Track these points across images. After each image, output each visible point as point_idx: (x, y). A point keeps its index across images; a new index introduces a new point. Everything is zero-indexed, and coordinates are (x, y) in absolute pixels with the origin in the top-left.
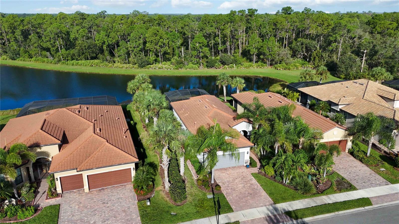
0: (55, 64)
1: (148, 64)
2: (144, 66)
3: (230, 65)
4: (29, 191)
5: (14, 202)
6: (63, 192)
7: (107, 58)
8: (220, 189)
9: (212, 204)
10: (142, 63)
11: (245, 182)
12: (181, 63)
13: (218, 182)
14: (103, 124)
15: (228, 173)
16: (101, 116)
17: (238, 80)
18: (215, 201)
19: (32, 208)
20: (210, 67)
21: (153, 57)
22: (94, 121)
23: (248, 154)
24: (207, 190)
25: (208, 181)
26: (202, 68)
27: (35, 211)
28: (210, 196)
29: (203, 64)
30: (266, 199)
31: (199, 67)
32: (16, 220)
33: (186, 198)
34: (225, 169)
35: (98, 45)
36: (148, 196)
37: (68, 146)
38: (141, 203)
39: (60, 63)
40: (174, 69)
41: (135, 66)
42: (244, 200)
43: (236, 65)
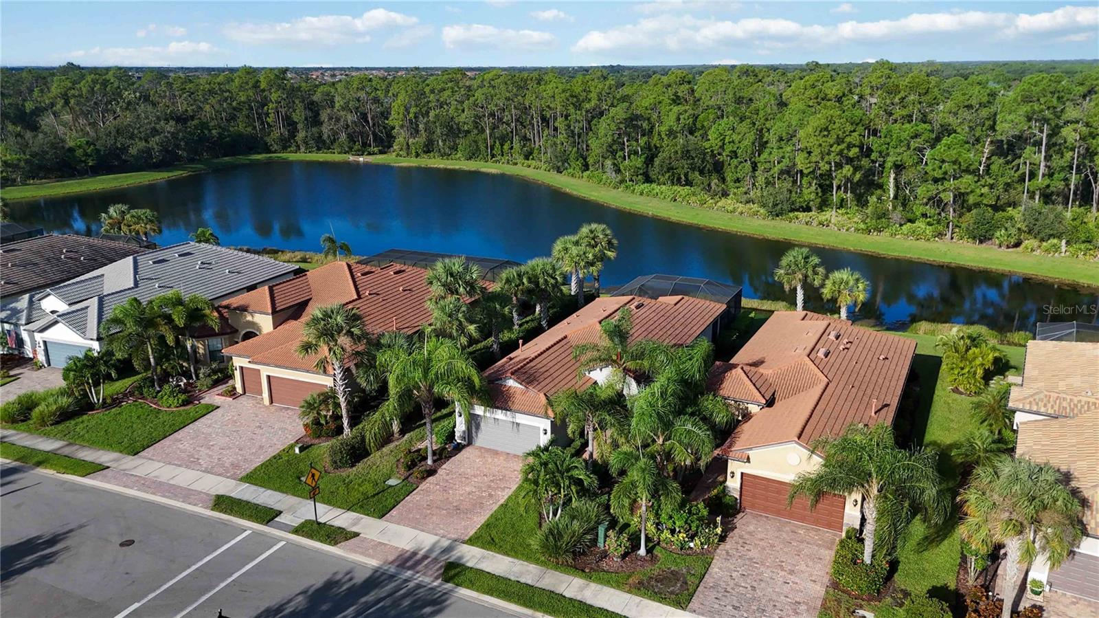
0: (615, 188)
1: (792, 210)
2: (782, 214)
3: (1049, 242)
4: (209, 375)
5: (182, 384)
6: (245, 393)
7: (712, 184)
8: (424, 478)
9: (371, 493)
10: (777, 205)
11: (489, 487)
12: (882, 215)
13: (444, 466)
14: (382, 304)
15: (490, 460)
16: (404, 291)
17: (845, 277)
18: (383, 491)
19: (183, 397)
20: (974, 238)
21: (810, 192)
22: (370, 294)
23: (546, 433)
24: (402, 470)
25: (425, 458)
26: (952, 238)
27: (186, 403)
28: (392, 482)
29: (957, 226)
30: (466, 528)
31: (940, 235)
32: (158, 405)
33: (353, 466)
34: (496, 453)
35: (709, 150)
36: (317, 441)
37: (292, 324)
38: (292, 447)
39: (623, 186)
40: (857, 230)
41: (762, 211)
42: (429, 512)
43: (1068, 243)
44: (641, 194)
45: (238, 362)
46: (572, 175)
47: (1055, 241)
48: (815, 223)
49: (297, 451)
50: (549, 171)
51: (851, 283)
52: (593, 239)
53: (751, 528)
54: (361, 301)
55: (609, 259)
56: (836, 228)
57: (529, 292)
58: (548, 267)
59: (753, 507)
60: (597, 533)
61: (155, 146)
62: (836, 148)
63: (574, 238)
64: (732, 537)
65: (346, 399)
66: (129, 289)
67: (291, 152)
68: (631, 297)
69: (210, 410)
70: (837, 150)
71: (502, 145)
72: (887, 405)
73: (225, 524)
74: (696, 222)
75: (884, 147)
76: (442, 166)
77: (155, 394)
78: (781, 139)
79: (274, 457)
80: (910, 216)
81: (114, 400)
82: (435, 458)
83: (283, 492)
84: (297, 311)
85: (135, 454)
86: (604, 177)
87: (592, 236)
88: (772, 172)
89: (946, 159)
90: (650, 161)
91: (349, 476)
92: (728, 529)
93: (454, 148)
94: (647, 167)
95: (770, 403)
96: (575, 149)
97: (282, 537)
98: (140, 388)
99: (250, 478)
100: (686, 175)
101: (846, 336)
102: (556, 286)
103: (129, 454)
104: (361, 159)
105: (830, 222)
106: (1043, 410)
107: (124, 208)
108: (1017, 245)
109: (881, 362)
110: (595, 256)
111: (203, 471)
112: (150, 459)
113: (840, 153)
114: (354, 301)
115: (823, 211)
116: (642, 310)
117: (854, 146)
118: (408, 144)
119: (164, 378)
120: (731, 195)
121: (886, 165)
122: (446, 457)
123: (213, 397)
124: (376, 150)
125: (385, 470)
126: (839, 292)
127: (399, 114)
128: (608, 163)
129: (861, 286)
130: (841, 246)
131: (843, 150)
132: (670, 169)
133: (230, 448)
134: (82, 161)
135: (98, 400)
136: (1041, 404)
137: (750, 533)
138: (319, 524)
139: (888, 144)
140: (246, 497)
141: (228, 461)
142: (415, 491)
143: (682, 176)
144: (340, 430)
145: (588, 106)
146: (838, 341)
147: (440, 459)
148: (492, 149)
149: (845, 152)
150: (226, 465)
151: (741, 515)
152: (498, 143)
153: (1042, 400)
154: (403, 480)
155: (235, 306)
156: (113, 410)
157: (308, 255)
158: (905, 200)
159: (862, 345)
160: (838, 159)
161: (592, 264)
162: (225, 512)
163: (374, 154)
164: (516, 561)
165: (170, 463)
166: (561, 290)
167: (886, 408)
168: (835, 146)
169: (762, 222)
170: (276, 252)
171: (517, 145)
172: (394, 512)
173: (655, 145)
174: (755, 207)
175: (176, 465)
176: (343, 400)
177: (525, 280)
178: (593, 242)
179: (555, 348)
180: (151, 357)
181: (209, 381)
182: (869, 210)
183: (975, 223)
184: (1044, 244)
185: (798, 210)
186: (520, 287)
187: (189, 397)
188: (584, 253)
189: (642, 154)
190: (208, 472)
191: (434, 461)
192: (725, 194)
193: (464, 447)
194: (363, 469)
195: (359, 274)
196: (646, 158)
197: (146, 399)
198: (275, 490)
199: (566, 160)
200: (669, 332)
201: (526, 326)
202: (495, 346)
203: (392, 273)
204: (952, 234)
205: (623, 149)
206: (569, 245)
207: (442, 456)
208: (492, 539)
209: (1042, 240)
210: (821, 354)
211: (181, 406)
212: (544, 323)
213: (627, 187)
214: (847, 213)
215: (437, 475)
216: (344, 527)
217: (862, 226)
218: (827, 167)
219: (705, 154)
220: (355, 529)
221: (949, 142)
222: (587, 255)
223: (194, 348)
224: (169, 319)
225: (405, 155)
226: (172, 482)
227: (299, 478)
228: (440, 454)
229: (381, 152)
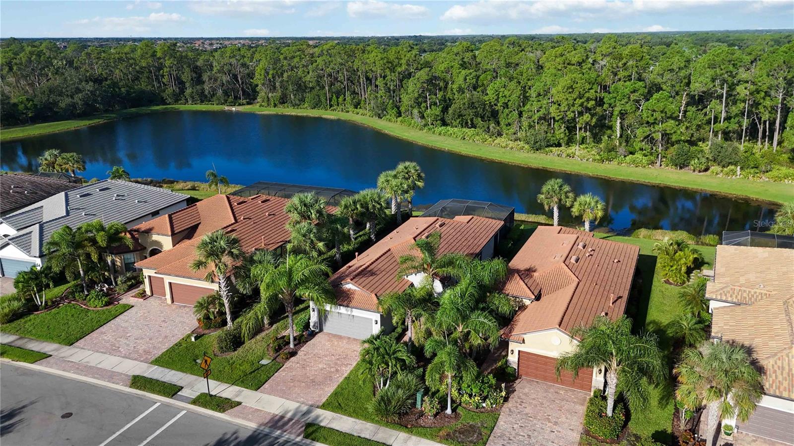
0: (420, 130)
1: (548, 146)
2: (540, 149)
3: (729, 168)
4: (125, 282)
5: (105, 289)
6: (152, 295)
7: (491, 127)
8: (288, 359)
9: (249, 370)
10: (537, 142)
11: (336, 364)
12: (612, 149)
13: (302, 349)
14: (253, 226)
15: (336, 343)
16: (269, 215)
17: (588, 200)
18: (258, 369)
19: (106, 299)
20: (676, 165)
21: (560, 132)
22: (244, 219)
23: (377, 323)
24: (272, 353)
25: (288, 343)
26: (661, 165)
27: (108, 304)
28: (264, 362)
29: (664, 157)
30: (320, 396)
31: (653, 163)
32: (87, 306)
33: (235, 350)
34: (340, 338)
35: (488, 102)
36: (207, 331)
37: (187, 243)
38: (189, 336)
39: (426, 128)
40: (594, 160)
41: (527, 146)
42: (292, 384)
43: (742, 169)
44: (440, 134)
45: (146, 273)
46: (390, 120)
47: (733, 167)
48: (564, 155)
49: (193, 339)
50: (372, 117)
51: (593, 204)
52: (407, 173)
53: (526, 390)
54: (237, 224)
55: (419, 187)
56: (579, 159)
57: (362, 214)
58: (375, 196)
59: (527, 374)
60: (416, 398)
61: (80, 102)
62: (579, 101)
63: (393, 173)
64: (513, 398)
65: (228, 301)
66: (63, 217)
67: (181, 104)
68: (436, 218)
69: (127, 309)
70: (579, 103)
71: (338, 98)
72: (620, 297)
73: (140, 398)
74: (479, 155)
75: (612, 100)
76: (293, 114)
77: (84, 298)
78: (539, 95)
79: (176, 345)
80: (631, 149)
81: (53, 302)
82: (296, 343)
83: (183, 371)
84: (190, 232)
85: (71, 345)
86: (413, 121)
87: (406, 171)
88: (532, 119)
89: (657, 110)
90: (445, 110)
91: (232, 358)
92: (510, 391)
93: (303, 100)
94: (444, 114)
95: (538, 298)
96: (391, 101)
97: (184, 407)
98: (73, 293)
99: (159, 362)
100: (472, 120)
101: (590, 246)
102: (381, 209)
103: (66, 345)
104: (234, 109)
105: (575, 154)
106: (729, 299)
107: (56, 152)
108: (706, 170)
109: (615, 265)
110: (408, 186)
111: (123, 357)
112: (82, 348)
113: (582, 105)
114: (232, 224)
115: (569, 146)
116: (444, 228)
117: (592, 99)
118: (268, 97)
119: (91, 285)
120: (504, 135)
121: (614, 113)
122: (303, 342)
123: (128, 299)
124: (244, 101)
125: (259, 353)
126: (584, 210)
127: (261, 75)
128: (415, 111)
129: (599, 206)
130: (583, 172)
131: (584, 102)
132: (460, 116)
133: (142, 338)
134: (23, 113)
135: (42, 303)
136: (728, 295)
137: (525, 394)
138: (211, 396)
139: (615, 98)
140: (155, 377)
141: (142, 348)
142: (282, 369)
143: (469, 121)
144: (224, 323)
145: (399, 69)
146: (584, 250)
147: (299, 343)
148: (330, 101)
149: (585, 104)
150: (140, 351)
151: (519, 380)
152: (334, 96)
153: (729, 292)
154: (272, 361)
155: (143, 230)
156: (53, 310)
157: (197, 184)
158: (627, 138)
159: (601, 252)
160: (580, 109)
161: (406, 192)
162: (140, 389)
163: (243, 105)
164: (357, 420)
165: (97, 351)
166: (385, 212)
167: (620, 300)
168: (578, 100)
169: (526, 155)
170: (172, 182)
171: (348, 98)
172: (266, 385)
173: (449, 98)
174: (522, 144)
175: (102, 352)
176: (227, 301)
177: (358, 206)
178: (407, 175)
179: (383, 258)
180: (81, 270)
181: (125, 286)
182: (602, 146)
183: (676, 155)
184: (725, 169)
185: (552, 146)
186: (355, 211)
187: (111, 299)
188: (401, 184)
189: (440, 105)
190: (127, 358)
191: (295, 345)
192: (500, 134)
193: (317, 333)
194: (243, 352)
195: (236, 204)
196: (443, 107)
197: (78, 301)
198: (178, 370)
199: (385, 109)
200: (464, 244)
201: (360, 239)
202: (337, 256)
203: (260, 202)
204: (661, 162)
205: (426, 102)
206: (390, 178)
207: (300, 341)
208: (339, 404)
209: (724, 166)
210: (573, 261)
211: (104, 306)
212: (373, 236)
213: (429, 129)
214: (587, 148)
215: (297, 356)
216: (229, 397)
217: (598, 157)
218: (572, 115)
219: (485, 105)
220: (237, 399)
221: (658, 97)
222: (403, 185)
223: (113, 262)
224: (93, 241)
225: (266, 105)
226: (99, 366)
227: (195, 360)
228: (299, 340)
229: (249, 103)
